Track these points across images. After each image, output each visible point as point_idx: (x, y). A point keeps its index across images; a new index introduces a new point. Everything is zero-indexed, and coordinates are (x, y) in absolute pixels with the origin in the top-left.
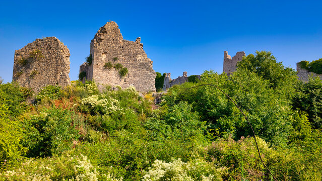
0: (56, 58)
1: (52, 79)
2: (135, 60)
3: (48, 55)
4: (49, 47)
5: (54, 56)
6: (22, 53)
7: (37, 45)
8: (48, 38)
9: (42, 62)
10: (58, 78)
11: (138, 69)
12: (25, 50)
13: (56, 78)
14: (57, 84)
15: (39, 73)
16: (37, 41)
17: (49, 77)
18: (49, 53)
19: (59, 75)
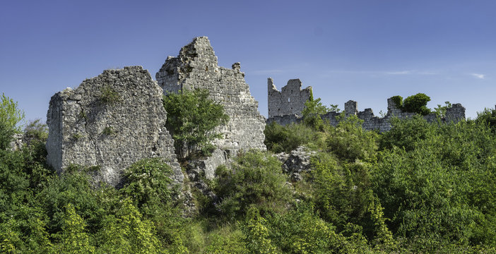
0: (148, 104)
1: (143, 140)
2: (238, 102)
3: (131, 99)
4: (132, 84)
5: (142, 100)
6: (79, 97)
7: (108, 82)
8: (127, 68)
9: (121, 112)
10: (156, 139)
11: (243, 115)
12: (83, 91)
13: (151, 138)
14: (154, 149)
15: (117, 132)
16: (106, 73)
17: (136, 138)
18: (133, 95)
19: (156, 133)
